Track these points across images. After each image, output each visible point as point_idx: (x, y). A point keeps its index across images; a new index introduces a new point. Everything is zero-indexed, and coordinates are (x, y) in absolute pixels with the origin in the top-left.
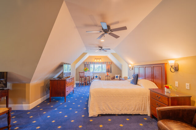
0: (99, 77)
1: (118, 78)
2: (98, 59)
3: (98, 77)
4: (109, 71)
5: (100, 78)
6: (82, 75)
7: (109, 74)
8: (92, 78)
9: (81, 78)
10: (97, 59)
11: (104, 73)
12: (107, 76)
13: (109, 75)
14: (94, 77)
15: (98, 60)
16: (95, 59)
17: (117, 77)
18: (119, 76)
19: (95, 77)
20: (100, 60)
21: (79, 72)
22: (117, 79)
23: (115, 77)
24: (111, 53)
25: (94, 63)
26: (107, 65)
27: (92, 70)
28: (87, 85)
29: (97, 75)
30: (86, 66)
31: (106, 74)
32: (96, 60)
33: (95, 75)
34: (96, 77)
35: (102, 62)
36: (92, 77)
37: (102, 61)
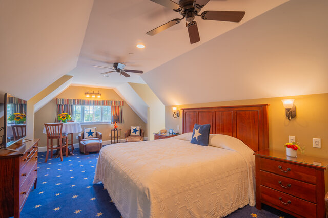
0: (97, 134)
1: (138, 133)
2: (93, 93)
3: (94, 134)
4: (117, 119)
5: (101, 136)
6: (52, 131)
7: (119, 126)
8: (79, 137)
9: (50, 140)
10: (91, 94)
11: (107, 124)
12: (115, 129)
13: (118, 129)
14: (83, 134)
15: (94, 96)
16: (86, 93)
17: (135, 131)
18: (138, 128)
19: (86, 135)
20: (99, 96)
21: (46, 125)
22: (136, 136)
23: (132, 131)
24: (129, 83)
25: (85, 103)
26: (114, 108)
27: (77, 119)
28: (69, 154)
29: (93, 130)
30: (62, 108)
31: (112, 126)
32: (88, 96)
33: (88, 130)
34: (90, 133)
35: (103, 102)
36: (80, 135)
37: (102, 100)
